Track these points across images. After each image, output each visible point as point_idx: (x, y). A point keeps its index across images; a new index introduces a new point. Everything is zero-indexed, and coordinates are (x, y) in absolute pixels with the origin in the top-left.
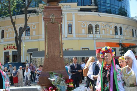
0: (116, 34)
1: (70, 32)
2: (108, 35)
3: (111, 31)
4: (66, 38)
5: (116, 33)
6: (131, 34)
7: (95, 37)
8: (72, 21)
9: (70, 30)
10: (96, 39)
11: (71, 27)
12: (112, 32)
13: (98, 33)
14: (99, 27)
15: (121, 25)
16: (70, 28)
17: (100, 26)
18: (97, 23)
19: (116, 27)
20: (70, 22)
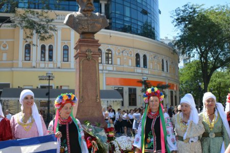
0: (137, 66)
1: (66, 59)
2: (126, 66)
3: (130, 61)
4: (59, 68)
5: (138, 64)
6: (159, 67)
7: (105, 69)
8: (70, 40)
9: (66, 56)
10: (107, 72)
11: (68, 50)
12: (132, 62)
13: (110, 62)
14: (111, 54)
15: (145, 53)
16: (66, 52)
17: (114, 53)
18: (110, 47)
19: (137, 56)
20: (66, 42)
